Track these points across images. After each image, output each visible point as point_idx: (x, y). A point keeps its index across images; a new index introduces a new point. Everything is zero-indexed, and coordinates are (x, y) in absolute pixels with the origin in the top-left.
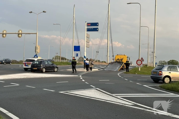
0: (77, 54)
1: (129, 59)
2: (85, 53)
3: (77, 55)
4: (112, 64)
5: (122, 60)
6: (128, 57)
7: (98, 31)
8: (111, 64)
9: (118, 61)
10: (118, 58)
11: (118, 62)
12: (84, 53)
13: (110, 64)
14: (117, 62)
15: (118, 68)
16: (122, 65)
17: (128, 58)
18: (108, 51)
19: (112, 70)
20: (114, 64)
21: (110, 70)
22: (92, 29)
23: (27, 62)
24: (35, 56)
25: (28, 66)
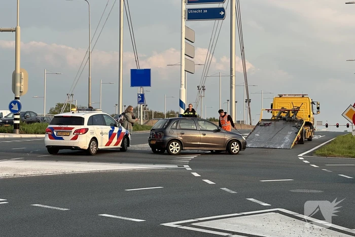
0: (142, 96)
1: (318, 108)
2: (184, 91)
3: (142, 99)
4: (265, 125)
5: (296, 111)
6: (313, 103)
7: (222, 17)
8: (263, 127)
9: (283, 115)
10: (283, 106)
11: (284, 119)
12: (180, 91)
13: (259, 127)
14: (280, 118)
15: (287, 139)
16: (298, 128)
17: (315, 107)
18: (234, 86)
19: (271, 146)
20: (272, 126)
21: (262, 146)
22: (203, 11)
23: (57, 126)
24: (13, 104)
25: (62, 139)
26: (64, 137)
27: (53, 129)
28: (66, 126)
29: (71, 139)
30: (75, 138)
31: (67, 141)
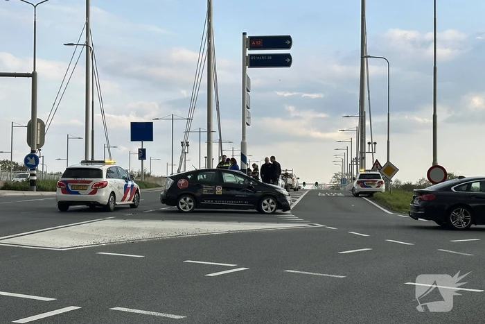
0: (144, 151)
3: (143, 154)
7: (288, 64)
22: (267, 58)
23: (73, 179)
24: (29, 158)
25: (78, 193)
26: (80, 192)
27: (67, 182)
28: (82, 179)
29: (89, 194)
30: (94, 192)
31: (84, 195)
